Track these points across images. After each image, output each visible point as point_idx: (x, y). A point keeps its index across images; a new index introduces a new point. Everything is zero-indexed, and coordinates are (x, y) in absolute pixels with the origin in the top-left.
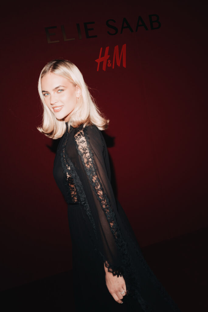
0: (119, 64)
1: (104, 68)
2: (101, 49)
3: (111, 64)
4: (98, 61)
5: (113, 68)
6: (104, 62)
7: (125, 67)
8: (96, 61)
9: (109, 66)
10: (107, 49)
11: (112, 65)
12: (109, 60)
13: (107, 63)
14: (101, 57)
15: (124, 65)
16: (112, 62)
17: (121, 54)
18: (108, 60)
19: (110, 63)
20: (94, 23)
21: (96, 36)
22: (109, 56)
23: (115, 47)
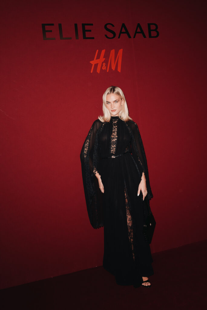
3: (106, 67)
4: (93, 63)
5: (108, 71)
6: (99, 64)
9: (104, 68)
10: (103, 52)
11: (107, 68)
13: (102, 66)
16: (106, 66)
18: (103, 63)
19: (105, 66)
20: (92, 25)
21: (93, 38)
22: (104, 59)
23: (112, 51)
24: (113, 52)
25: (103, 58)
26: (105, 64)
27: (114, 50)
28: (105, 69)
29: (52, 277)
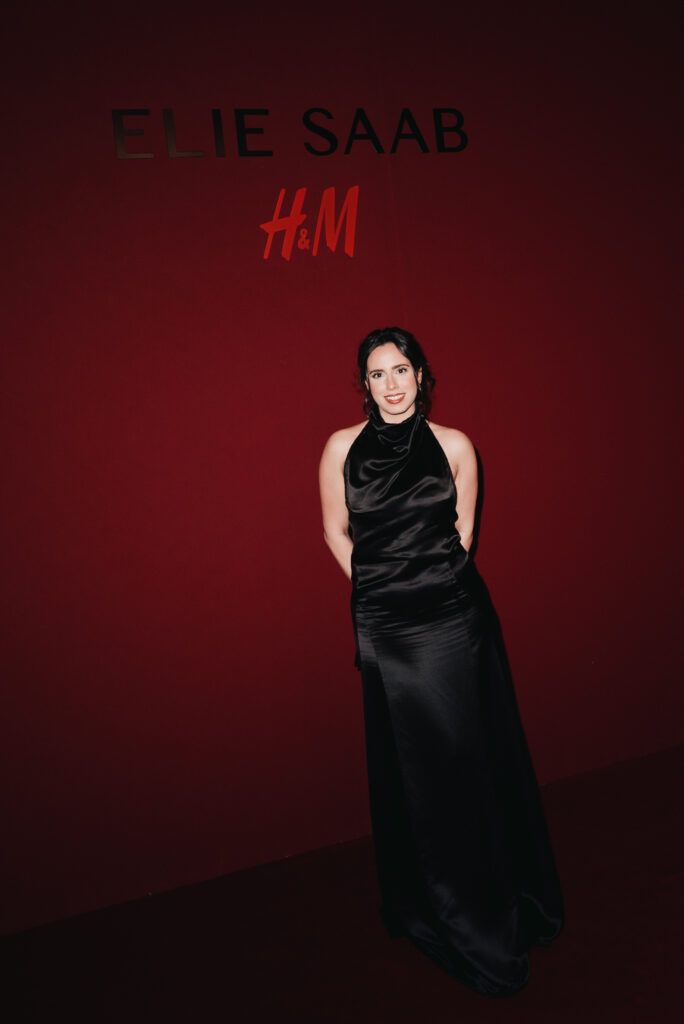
0: (332, 245)
1: (286, 252)
2: (283, 192)
3: (308, 241)
4: (270, 228)
5: (314, 253)
6: (287, 232)
7: (351, 255)
8: (262, 226)
9: (303, 244)
10: (301, 195)
11: (311, 244)
12: (302, 230)
13: (298, 237)
14: (280, 218)
15: (349, 250)
16: (311, 237)
17: (342, 215)
18: (299, 228)
19: (307, 238)
20: (265, 112)
21: (269, 153)
22: (305, 216)
23: (326, 192)
24: (329, 195)
25: (302, 213)
26: (306, 231)
27: (333, 189)
28: (308, 248)
29: (150, 894)
